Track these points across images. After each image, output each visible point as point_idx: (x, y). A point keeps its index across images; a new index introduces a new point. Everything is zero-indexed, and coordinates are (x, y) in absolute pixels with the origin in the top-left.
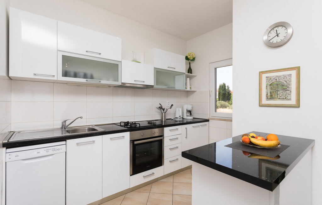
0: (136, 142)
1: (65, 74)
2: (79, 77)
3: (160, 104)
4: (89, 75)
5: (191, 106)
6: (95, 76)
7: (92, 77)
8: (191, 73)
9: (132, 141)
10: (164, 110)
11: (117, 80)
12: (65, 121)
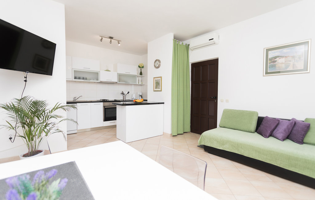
0: (105, 107)
1: (75, 78)
2: (81, 79)
3: (122, 92)
4: (85, 78)
5: (142, 93)
6: (87, 78)
7: (86, 79)
8: (142, 75)
9: (104, 107)
10: (124, 94)
11: (98, 80)
12: (75, 98)
